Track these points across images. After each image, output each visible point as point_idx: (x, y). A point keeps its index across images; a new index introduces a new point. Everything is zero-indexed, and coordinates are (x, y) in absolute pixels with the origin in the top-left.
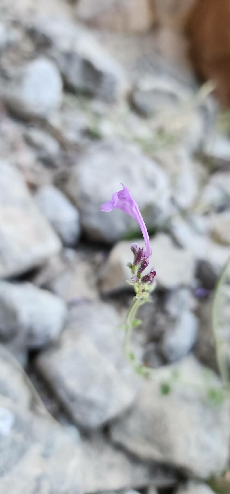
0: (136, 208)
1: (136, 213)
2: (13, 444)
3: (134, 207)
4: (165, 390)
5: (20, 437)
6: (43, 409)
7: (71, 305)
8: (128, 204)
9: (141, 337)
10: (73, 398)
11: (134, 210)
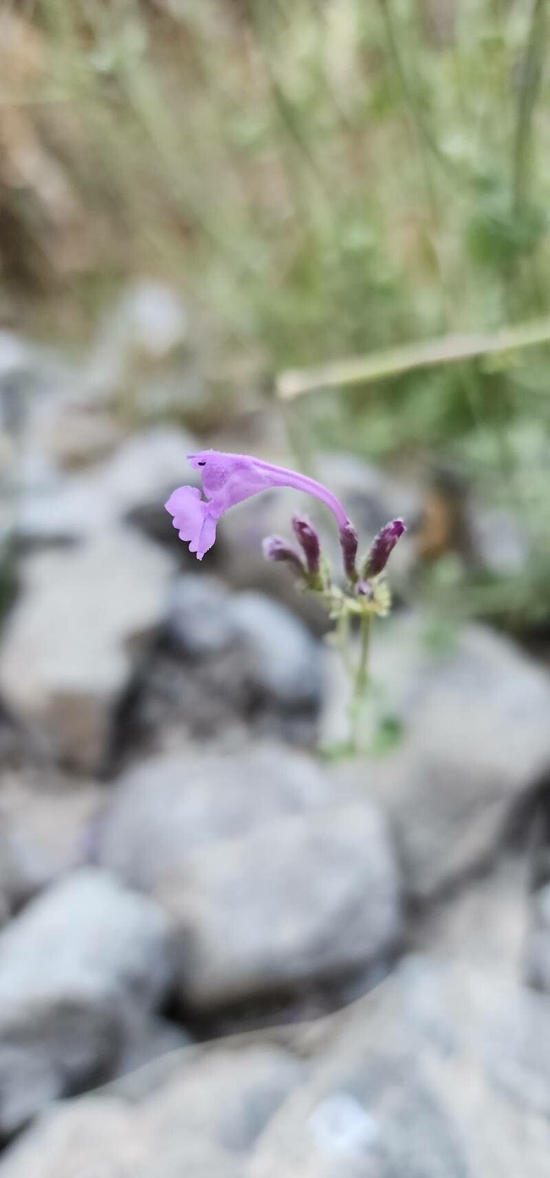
0: (258, 465)
1: (267, 472)
2: (404, 1119)
3: (254, 467)
4: (392, 728)
5: (393, 1097)
6: (311, 1030)
7: (92, 859)
8: (235, 478)
9: (236, 733)
10: (322, 945)
11: (260, 471)
